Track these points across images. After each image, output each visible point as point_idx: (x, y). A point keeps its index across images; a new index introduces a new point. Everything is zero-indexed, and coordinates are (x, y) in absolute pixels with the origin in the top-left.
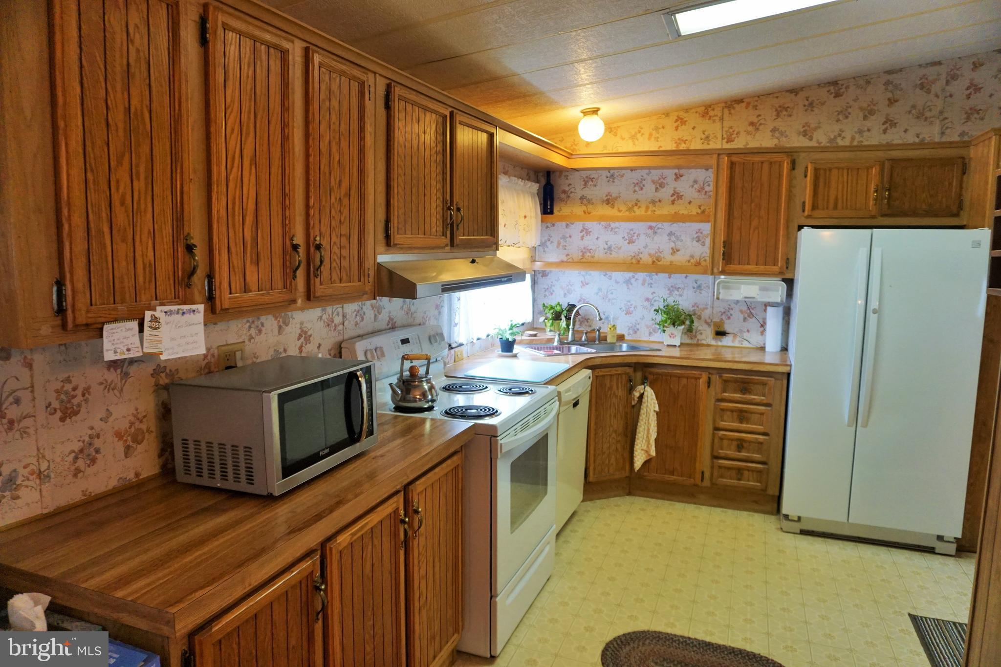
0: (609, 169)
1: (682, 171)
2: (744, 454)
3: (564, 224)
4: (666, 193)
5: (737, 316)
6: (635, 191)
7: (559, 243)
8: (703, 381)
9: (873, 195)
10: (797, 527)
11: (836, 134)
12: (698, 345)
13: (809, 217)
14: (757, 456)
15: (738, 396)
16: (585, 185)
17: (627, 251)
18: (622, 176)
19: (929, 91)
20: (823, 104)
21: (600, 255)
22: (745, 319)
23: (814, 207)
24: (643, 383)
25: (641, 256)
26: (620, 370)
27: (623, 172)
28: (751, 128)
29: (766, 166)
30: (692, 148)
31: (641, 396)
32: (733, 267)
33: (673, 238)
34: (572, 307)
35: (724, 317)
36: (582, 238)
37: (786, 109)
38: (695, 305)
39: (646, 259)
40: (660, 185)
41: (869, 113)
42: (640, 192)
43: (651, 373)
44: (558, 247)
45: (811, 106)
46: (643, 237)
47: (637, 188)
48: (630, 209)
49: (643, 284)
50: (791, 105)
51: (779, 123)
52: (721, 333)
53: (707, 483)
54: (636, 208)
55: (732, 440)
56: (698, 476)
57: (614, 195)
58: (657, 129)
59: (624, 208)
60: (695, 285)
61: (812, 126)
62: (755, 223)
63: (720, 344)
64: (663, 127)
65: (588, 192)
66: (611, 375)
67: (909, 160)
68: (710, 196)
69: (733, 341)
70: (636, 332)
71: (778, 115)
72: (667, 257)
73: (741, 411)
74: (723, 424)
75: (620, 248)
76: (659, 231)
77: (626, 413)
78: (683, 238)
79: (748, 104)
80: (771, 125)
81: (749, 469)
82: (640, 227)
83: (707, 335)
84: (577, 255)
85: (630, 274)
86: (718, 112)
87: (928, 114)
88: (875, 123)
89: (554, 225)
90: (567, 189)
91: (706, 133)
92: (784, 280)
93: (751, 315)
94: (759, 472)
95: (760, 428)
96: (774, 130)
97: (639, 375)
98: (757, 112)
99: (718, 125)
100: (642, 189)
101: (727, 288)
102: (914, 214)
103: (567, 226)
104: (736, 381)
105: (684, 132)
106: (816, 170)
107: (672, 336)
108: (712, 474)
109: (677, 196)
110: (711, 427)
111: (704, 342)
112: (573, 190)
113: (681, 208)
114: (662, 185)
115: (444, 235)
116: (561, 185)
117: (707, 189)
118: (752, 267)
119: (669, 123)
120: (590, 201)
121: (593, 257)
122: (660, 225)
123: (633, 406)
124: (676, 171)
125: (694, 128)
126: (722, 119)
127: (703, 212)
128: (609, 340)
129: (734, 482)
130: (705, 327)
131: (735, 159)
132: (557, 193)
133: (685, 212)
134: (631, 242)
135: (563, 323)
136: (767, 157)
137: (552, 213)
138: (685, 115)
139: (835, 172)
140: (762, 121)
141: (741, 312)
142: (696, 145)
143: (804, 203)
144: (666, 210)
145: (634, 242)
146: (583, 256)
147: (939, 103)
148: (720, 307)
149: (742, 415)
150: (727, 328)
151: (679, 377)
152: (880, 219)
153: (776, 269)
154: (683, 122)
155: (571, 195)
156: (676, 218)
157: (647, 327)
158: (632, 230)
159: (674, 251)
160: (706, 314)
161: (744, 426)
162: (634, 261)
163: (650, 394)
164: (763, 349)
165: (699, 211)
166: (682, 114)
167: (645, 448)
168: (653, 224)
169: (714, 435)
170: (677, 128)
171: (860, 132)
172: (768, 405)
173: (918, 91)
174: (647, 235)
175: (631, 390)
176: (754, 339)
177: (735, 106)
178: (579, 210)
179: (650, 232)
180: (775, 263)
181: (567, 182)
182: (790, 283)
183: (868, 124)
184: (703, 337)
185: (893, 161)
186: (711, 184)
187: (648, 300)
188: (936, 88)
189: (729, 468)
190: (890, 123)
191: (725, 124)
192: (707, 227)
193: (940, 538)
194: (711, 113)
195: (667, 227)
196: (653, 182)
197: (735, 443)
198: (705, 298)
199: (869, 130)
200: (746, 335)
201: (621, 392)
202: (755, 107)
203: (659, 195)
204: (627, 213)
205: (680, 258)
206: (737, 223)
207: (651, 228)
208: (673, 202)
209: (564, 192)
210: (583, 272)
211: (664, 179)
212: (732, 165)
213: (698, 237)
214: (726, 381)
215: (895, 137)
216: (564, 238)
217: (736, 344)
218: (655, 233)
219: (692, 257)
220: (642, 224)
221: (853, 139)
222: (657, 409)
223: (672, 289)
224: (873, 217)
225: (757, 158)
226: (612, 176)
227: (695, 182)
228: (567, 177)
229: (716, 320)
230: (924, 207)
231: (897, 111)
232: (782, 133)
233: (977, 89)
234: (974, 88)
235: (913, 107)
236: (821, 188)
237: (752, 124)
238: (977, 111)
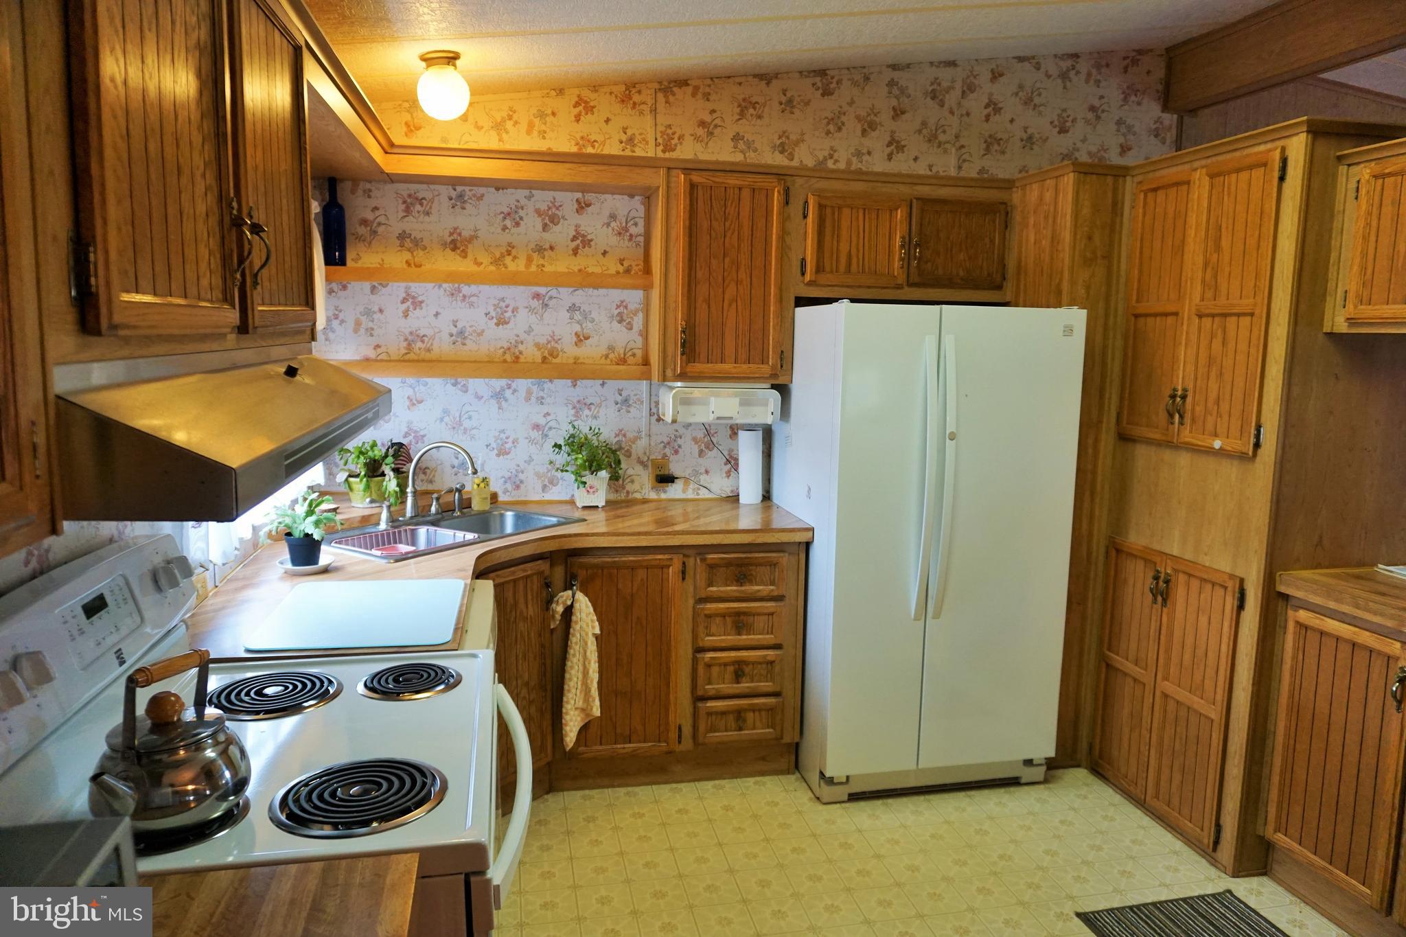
0: (454, 182)
1: (590, 197)
2: (745, 686)
3: (367, 286)
4: (561, 234)
5: (689, 448)
6: (505, 228)
7: (358, 324)
8: (673, 571)
9: (898, 252)
10: (843, 792)
11: (826, 153)
12: (630, 503)
13: (810, 284)
14: (766, 686)
15: (732, 589)
16: (408, 210)
17: (496, 338)
18: (481, 198)
19: (942, 104)
20: (807, 103)
21: (443, 346)
22: (701, 453)
23: (819, 269)
24: (567, 587)
25: (521, 347)
26: (530, 568)
27: (482, 190)
28: (701, 132)
29: (746, 193)
30: (606, 152)
31: (569, 611)
32: (698, 367)
33: (577, 316)
34: (399, 451)
35: (668, 451)
36: (406, 314)
37: (754, 105)
38: (620, 432)
39: (530, 353)
40: (551, 219)
41: (869, 126)
42: (514, 230)
43: (586, 567)
44: (356, 331)
45: (789, 105)
46: (523, 313)
47: (508, 223)
48: (497, 261)
49: (528, 399)
50: (761, 100)
51: (745, 128)
52: (665, 479)
53: (687, 744)
54: (508, 260)
55: (725, 665)
56: (673, 735)
57: (466, 234)
58: (542, 115)
59: (485, 259)
60: (619, 399)
61: (793, 137)
62: (731, 291)
63: (663, 496)
64: (554, 114)
65: (413, 225)
66: (515, 581)
67: (943, 201)
68: (638, 245)
69: (684, 491)
70: (518, 487)
71: (742, 115)
72: (569, 350)
73: (738, 614)
74: (710, 640)
75: (481, 334)
76: (551, 303)
77: (543, 646)
78: (594, 315)
79: (696, 88)
80: (732, 130)
81: (753, 709)
82: (518, 295)
83: (641, 484)
84: (395, 347)
85: (503, 382)
86: (647, 96)
87: (942, 137)
88: (877, 142)
89: (345, 287)
90: (370, 216)
91: (629, 132)
92: (774, 387)
93: (711, 445)
94: (771, 710)
95: (768, 639)
96: (737, 138)
97: (559, 573)
98: (710, 106)
99: (649, 119)
100: (517, 224)
101: (686, 402)
102: (950, 283)
103: (373, 289)
104: (729, 564)
105: (591, 127)
106: (821, 207)
107: (591, 490)
108: (695, 727)
109: (581, 241)
110: (690, 651)
111: (638, 496)
112: (382, 219)
113: (590, 263)
114: (554, 220)
115: (227, 299)
116: (357, 207)
117: (633, 230)
118: (727, 367)
119: (565, 106)
120: (417, 243)
121: (429, 350)
122: (554, 293)
123: (552, 631)
124: (579, 195)
125: (607, 121)
126: (654, 111)
127: (628, 271)
128: (477, 505)
129: (733, 735)
130: (639, 469)
131: (696, 178)
132: (352, 226)
133: (597, 270)
134: (501, 322)
135: (391, 483)
136: (750, 179)
137: (342, 262)
138: (593, 96)
139: (846, 211)
140: (718, 122)
141: (695, 440)
142: (613, 149)
143: (803, 261)
144: (562, 264)
145: (507, 323)
146: (409, 347)
147: (954, 120)
148: (662, 433)
149: (740, 622)
150: (675, 469)
151: (633, 568)
152: (906, 289)
153: (766, 369)
154: (590, 109)
155: (381, 229)
156: (586, 281)
157: (538, 475)
158: (503, 300)
159: (581, 339)
160: (639, 448)
161: (745, 638)
162: (508, 357)
163: (584, 605)
164: (734, 499)
165: (621, 269)
166: (586, 94)
167: (580, 704)
168: (542, 290)
169: (695, 661)
170: (578, 119)
171: (858, 154)
172: (779, 598)
173: (929, 102)
174: (531, 310)
175: (549, 601)
176: (719, 485)
177: (675, 89)
178: (396, 259)
179: (535, 303)
180: (764, 361)
181: (372, 203)
182: (783, 390)
183: (868, 143)
184: (636, 486)
185: (924, 201)
186: (641, 223)
187: (537, 427)
188: (952, 99)
189: (723, 713)
190: (896, 145)
191: (660, 118)
192: (634, 297)
193: (1029, 763)
194: (636, 98)
195: (565, 295)
196: (538, 212)
197: (731, 669)
198: (637, 419)
199: (869, 153)
200: (704, 479)
201: (532, 610)
202: (707, 97)
203: (549, 237)
204: (492, 268)
205: (592, 351)
206: (702, 290)
207: (537, 296)
208: (575, 252)
209: (364, 222)
210: (410, 380)
211: (557, 209)
212: (693, 187)
213: (620, 314)
214: (712, 567)
215: (901, 164)
216: (368, 313)
217: (690, 495)
218: (545, 306)
219: (611, 348)
220: (522, 288)
221: (849, 163)
222: (597, 631)
223: (580, 406)
224: (899, 287)
225: (733, 181)
226: (461, 196)
227: (613, 217)
228: (368, 194)
229: (656, 456)
230: (961, 273)
231: (905, 128)
232: (749, 145)
233: (998, 110)
234: (994, 107)
235: (924, 124)
236: (828, 238)
237: (702, 124)
238: (998, 141)
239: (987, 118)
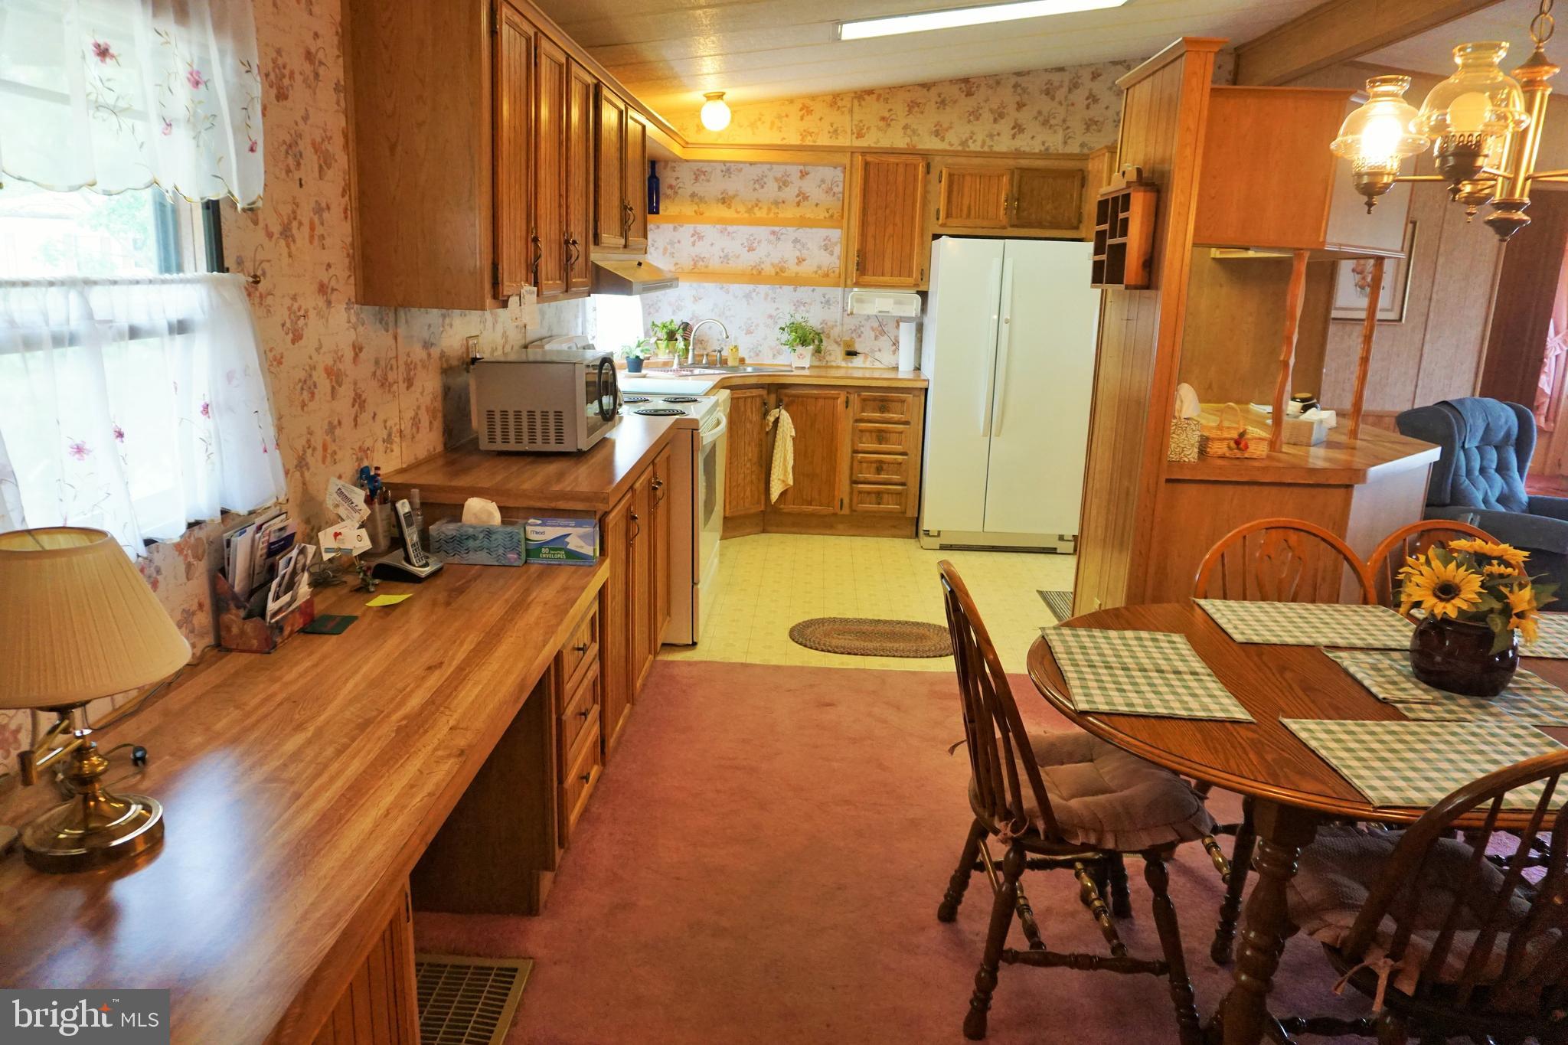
0: (724, 162)
1: (808, 168)
2: (883, 477)
3: (671, 226)
4: (790, 193)
5: (868, 334)
6: (755, 189)
7: (665, 249)
8: (841, 401)
9: (1003, 204)
10: (937, 542)
11: (967, 135)
12: (827, 367)
13: (943, 225)
14: (896, 478)
15: (877, 415)
16: (696, 179)
17: (747, 260)
18: (740, 170)
19: (1053, 98)
20: (955, 102)
21: (715, 264)
22: (876, 338)
23: (948, 215)
24: (778, 407)
25: (763, 266)
26: (755, 392)
27: (741, 165)
28: (882, 124)
29: (901, 170)
30: (819, 143)
31: (777, 420)
32: (867, 279)
33: (798, 246)
34: (686, 327)
35: (854, 335)
36: (694, 244)
37: (918, 105)
38: (824, 322)
39: (768, 269)
40: (783, 183)
41: (999, 116)
42: (760, 191)
43: (787, 395)
44: (664, 254)
45: (942, 104)
46: (764, 243)
47: (757, 186)
48: (750, 211)
49: (766, 299)
50: (923, 101)
51: (910, 120)
52: (851, 354)
53: (846, 511)
54: (756, 209)
55: (871, 462)
56: (837, 503)
57: (731, 193)
58: (779, 117)
59: (742, 209)
60: (823, 300)
61: (945, 126)
62: (890, 230)
63: (850, 365)
64: (787, 116)
65: (700, 188)
66: (746, 398)
67: (1036, 170)
68: (838, 199)
69: (864, 362)
70: (757, 355)
71: (910, 112)
72: (793, 268)
73: (880, 431)
74: (862, 446)
75: (738, 257)
76: (782, 237)
77: (761, 440)
78: (809, 245)
79: (879, 96)
80: (903, 122)
81: (889, 492)
82: (762, 232)
83: (836, 356)
84: (687, 264)
85: (751, 287)
86: (847, 102)
87: (1052, 122)
88: (1005, 127)
89: (658, 227)
90: (674, 183)
91: (835, 126)
92: (918, 293)
93: (883, 333)
94: (899, 493)
95: (899, 448)
96: (906, 127)
97: (773, 398)
98: (889, 106)
99: (848, 117)
100: (762, 187)
101: (860, 301)
102: (1040, 225)
103: (675, 229)
104: (875, 399)
105: (810, 123)
106: (951, 176)
107: (801, 356)
108: (851, 500)
109: (802, 197)
110: (850, 450)
111: (834, 364)
112: (681, 185)
113: (806, 210)
114: (785, 184)
115: (621, 235)
116: (667, 178)
117: (836, 189)
118: (886, 279)
119: (794, 110)
120: (702, 200)
121: (707, 267)
122: (784, 230)
123: (767, 433)
124: (802, 167)
125: (821, 119)
126: (851, 111)
127: (832, 216)
128: (730, 363)
129: (874, 507)
130: (835, 347)
131: (869, 158)
132: (664, 189)
133: (812, 216)
134: (751, 249)
135: (680, 344)
136: (904, 157)
137: (657, 212)
138: (811, 103)
139: (968, 178)
140: (894, 117)
141: (873, 329)
142: (824, 140)
143: (938, 211)
144: (790, 212)
145: (754, 250)
146: (695, 265)
147: (1062, 110)
148: (851, 323)
149: (881, 436)
150: (858, 348)
151: (817, 398)
152: (1009, 229)
153: (911, 281)
154: (810, 112)
155: (680, 191)
156: (803, 223)
157: (771, 349)
158: (752, 235)
159: (800, 261)
160: (835, 333)
161: (884, 447)
162: (754, 272)
163: (786, 418)
164: (896, 368)
165: (827, 215)
166: (809, 102)
167: (781, 477)
168: (777, 229)
169: (852, 457)
170: (802, 118)
171: (991, 136)
172: (907, 423)
173: (1044, 97)
174: (770, 242)
175: (766, 413)
176: (886, 358)
177: (866, 97)
178: (689, 210)
179: (773, 238)
180: (910, 275)
181: (675, 174)
182: (924, 295)
183: (997, 127)
184: (832, 358)
185: (1022, 170)
186: (841, 185)
187: (771, 317)
188: (1060, 94)
189: (869, 493)
190: (1018, 128)
191: (857, 117)
192: (836, 234)
193: (1061, 538)
194: (840, 104)
195: (791, 232)
196: (776, 179)
197: (874, 465)
198: (834, 314)
199: (999, 134)
200: (878, 355)
201: (755, 417)
202: (886, 101)
203: (782, 195)
204: (746, 215)
205: (807, 268)
206: (871, 230)
207: (773, 233)
208: (798, 204)
209: (671, 187)
210: (695, 285)
211: (788, 176)
212: (867, 164)
213: (825, 245)
214: (864, 400)
215: (1023, 143)
216: (672, 243)
217: (868, 365)
218: (778, 239)
219: (819, 267)
220: (763, 228)
221: (984, 143)
222: (793, 434)
223: (799, 304)
224: (1004, 228)
225: (893, 159)
226: (728, 170)
227: (823, 181)
228: (673, 169)
229: (846, 338)
230: (1049, 218)
231: (1025, 116)
232: (914, 131)
233: (1096, 100)
234: (1093, 99)
235: (1040, 113)
236: (955, 193)
237: (883, 119)
238: (1096, 123)
239: (1088, 107)
